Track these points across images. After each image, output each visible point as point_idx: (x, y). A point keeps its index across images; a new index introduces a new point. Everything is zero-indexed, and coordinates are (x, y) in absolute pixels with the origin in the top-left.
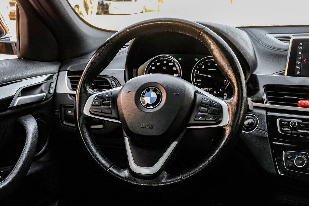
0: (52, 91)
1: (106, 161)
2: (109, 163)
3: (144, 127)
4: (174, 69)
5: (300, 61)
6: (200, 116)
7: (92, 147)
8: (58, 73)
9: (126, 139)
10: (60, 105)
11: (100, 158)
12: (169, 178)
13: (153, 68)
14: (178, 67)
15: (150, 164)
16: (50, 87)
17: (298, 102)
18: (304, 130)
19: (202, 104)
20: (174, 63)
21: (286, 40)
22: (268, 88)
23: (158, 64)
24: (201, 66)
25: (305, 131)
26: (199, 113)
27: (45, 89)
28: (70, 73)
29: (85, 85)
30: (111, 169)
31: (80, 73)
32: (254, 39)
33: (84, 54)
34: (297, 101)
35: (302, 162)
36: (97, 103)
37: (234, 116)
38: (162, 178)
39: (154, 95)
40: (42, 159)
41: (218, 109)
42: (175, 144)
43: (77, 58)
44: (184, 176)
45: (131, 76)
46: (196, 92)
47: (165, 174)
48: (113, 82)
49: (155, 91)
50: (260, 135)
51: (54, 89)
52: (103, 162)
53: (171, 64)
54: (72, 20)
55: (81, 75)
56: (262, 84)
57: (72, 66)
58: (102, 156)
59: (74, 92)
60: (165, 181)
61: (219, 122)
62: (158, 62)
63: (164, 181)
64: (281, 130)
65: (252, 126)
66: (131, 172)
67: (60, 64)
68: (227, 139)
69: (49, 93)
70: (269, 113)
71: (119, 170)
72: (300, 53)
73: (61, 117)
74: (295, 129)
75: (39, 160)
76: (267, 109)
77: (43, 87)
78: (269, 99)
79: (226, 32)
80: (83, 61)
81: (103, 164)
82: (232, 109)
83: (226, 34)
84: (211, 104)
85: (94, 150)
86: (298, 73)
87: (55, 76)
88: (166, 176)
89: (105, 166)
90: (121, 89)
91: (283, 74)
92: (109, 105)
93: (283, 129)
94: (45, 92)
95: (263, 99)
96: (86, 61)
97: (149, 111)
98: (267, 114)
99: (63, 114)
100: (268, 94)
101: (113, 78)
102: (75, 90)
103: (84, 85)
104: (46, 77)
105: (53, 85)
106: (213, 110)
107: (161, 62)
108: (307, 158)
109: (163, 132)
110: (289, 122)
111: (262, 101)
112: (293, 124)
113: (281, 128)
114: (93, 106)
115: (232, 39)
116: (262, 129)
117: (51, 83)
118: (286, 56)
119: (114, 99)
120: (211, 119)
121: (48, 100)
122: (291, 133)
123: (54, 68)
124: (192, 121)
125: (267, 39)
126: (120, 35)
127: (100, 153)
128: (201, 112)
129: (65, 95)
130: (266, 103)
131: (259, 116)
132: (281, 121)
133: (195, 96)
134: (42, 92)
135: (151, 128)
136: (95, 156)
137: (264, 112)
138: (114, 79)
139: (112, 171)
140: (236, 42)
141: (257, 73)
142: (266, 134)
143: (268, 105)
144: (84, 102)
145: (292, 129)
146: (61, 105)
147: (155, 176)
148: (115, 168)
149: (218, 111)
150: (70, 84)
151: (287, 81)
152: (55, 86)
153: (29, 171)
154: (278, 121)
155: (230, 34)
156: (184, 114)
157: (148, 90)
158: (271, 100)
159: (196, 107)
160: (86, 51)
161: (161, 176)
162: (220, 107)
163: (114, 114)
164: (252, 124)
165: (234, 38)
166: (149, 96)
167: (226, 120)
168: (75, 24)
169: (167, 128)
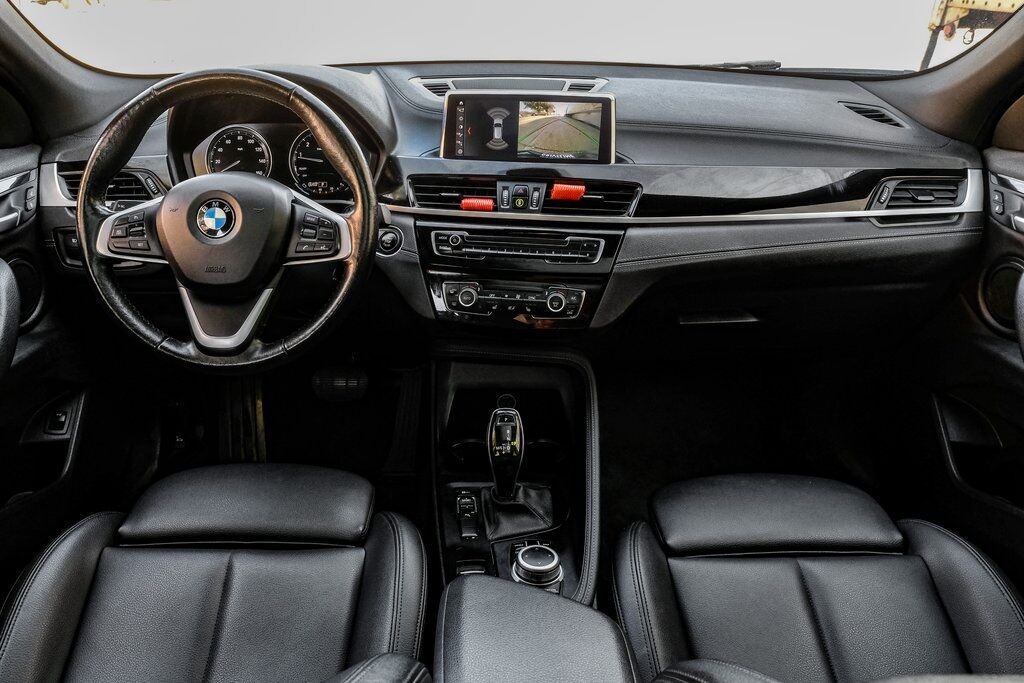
0: (32, 205)
1: (155, 331)
2: (159, 334)
3: (210, 270)
4: (258, 149)
5: (463, 131)
6: (304, 244)
7: (125, 311)
8: (39, 167)
9: (184, 291)
10: (54, 230)
11: (142, 328)
12: (265, 349)
13: (218, 161)
14: (263, 146)
15: (231, 330)
16: (26, 198)
17: (460, 202)
18: (471, 248)
19: (306, 224)
20: (256, 138)
21: (439, 90)
22: (417, 180)
23: (228, 142)
24: (304, 144)
25: (473, 250)
26: (303, 239)
27: (17, 203)
28: (62, 167)
29: (92, 200)
30: (165, 344)
31: (81, 165)
32: (391, 88)
33: (84, 129)
34: (459, 200)
35: (469, 298)
36: (119, 233)
37: (359, 241)
38: (255, 351)
39: (220, 214)
40: (38, 329)
41: (331, 231)
42: (267, 293)
43: (72, 137)
44: (289, 344)
45: (183, 176)
46: (295, 201)
47: (258, 343)
48: (149, 181)
49: (221, 206)
50: (407, 259)
51: (35, 200)
52: (149, 333)
53: (250, 141)
54: (46, 66)
55: (83, 169)
56: (406, 171)
57: (63, 152)
58: (145, 324)
59: (73, 204)
60: (260, 355)
61: (337, 252)
62: (228, 138)
63: (257, 354)
64: (438, 250)
65: (394, 245)
66: (199, 346)
67: (39, 150)
68: (352, 279)
69: (27, 210)
70: (419, 223)
71: (178, 345)
72: (461, 119)
73: (59, 250)
74: (458, 248)
75: (32, 332)
76: (417, 216)
77: (11, 200)
78: (418, 199)
79: (338, 87)
80: (84, 143)
81: (148, 338)
82: (355, 229)
83: (339, 91)
84: (321, 222)
85: (129, 315)
86: (460, 152)
87: (33, 175)
88: (260, 346)
89: (153, 342)
90: (162, 203)
91: (436, 154)
92: (143, 234)
93: (441, 248)
94: (17, 211)
95: (408, 198)
96: (90, 142)
97: (215, 242)
98: (415, 223)
99: (62, 248)
100: (416, 190)
101: (147, 171)
102: (75, 198)
103: (89, 200)
104: (13, 179)
105: (32, 193)
106: (325, 232)
107: (233, 138)
108: (476, 291)
109: (245, 276)
110: (449, 236)
111: (405, 202)
112: (455, 240)
113: (437, 246)
114: (113, 237)
115: (350, 99)
116: (409, 250)
117: (27, 190)
118: (441, 121)
119: (150, 221)
120: (323, 248)
121: (28, 223)
122: (453, 254)
123: (28, 159)
124: (291, 253)
125: (411, 88)
126: (143, 103)
127: (140, 319)
128: (306, 237)
129: (59, 210)
130: (414, 205)
131: (404, 227)
132: (437, 235)
133: (293, 208)
134: (11, 210)
135: (223, 270)
136: (132, 325)
137: (410, 222)
138: (151, 174)
139: (166, 349)
140: (356, 103)
141: (397, 153)
142: (416, 258)
143: (416, 209)
144: (94, 234)
145: (454, 248)
146: (56, 230)
147: (242, 349)
148: (170, 342)
149: (332, 234)
150: (65, 187)
151: (444, 166)
152: (36, 195)
153: (16, 358)
154: (433, 234)
155: (344, 90)
156: (278, 241)
157: (209, 206)
158: (422, 200)
159: (296, 227)
160: (87, 120)
161: (251, 348)
162: (335, 226)
163: (155, 250)
164: (393, 242)
165: (354, 96)
166: (212, 215)
167: (348, 249)
168: (54, 72)
169: (250, 268)
